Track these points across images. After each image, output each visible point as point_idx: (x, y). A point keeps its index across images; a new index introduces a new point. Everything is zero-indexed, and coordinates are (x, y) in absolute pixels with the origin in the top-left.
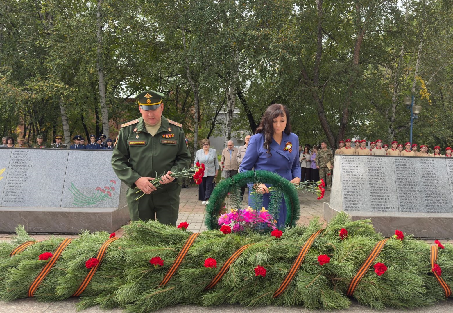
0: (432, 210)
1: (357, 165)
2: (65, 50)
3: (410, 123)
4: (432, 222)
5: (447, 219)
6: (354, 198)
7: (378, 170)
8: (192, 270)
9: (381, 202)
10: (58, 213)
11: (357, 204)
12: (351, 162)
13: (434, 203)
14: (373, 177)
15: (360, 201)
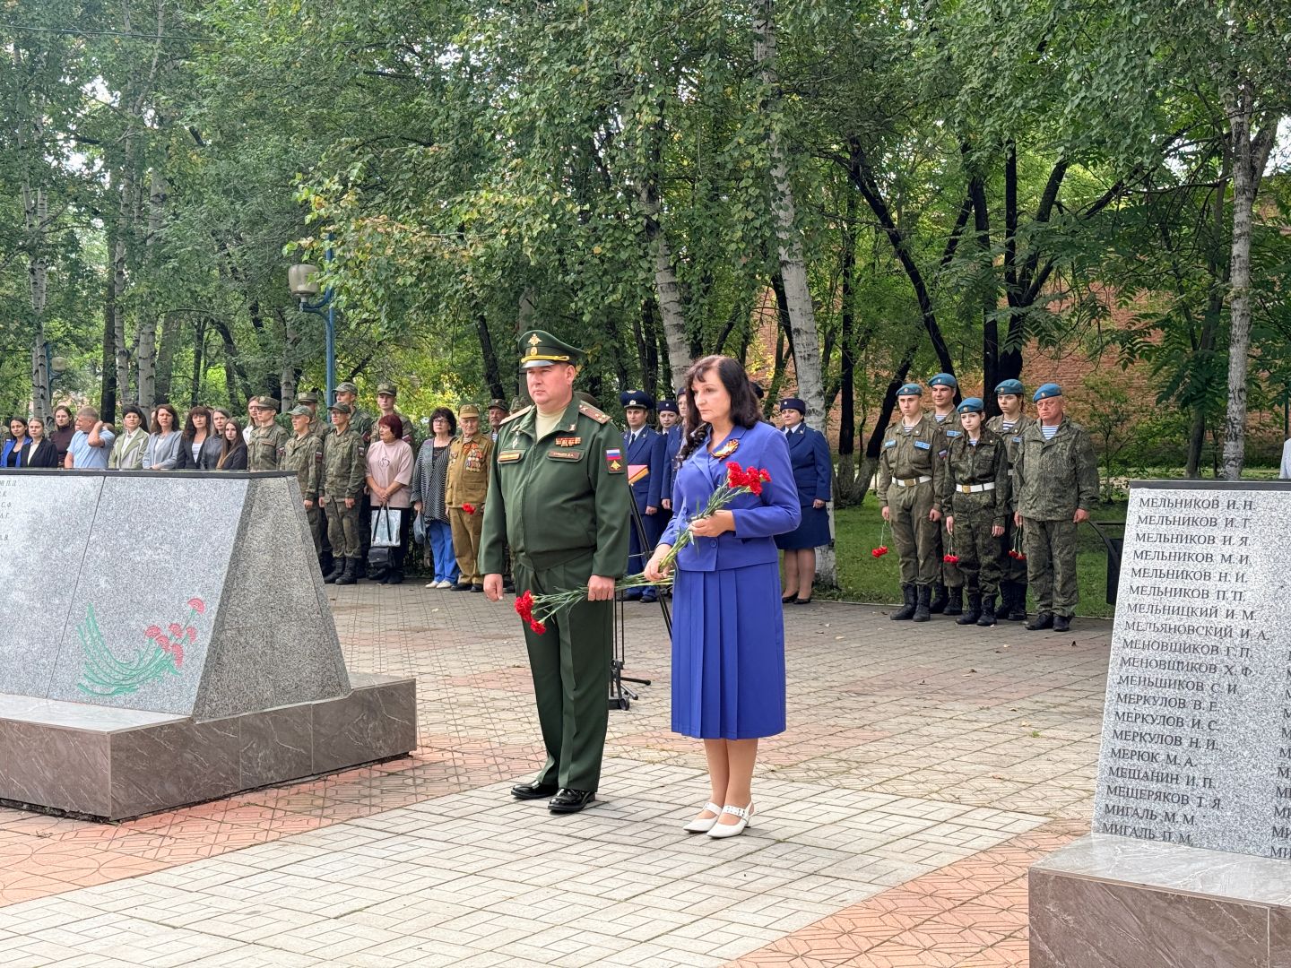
1: (1227, 550)
6: (1172, 760)
11: (1184, 800)
12: (1194, 531)
15: (1208, 782)
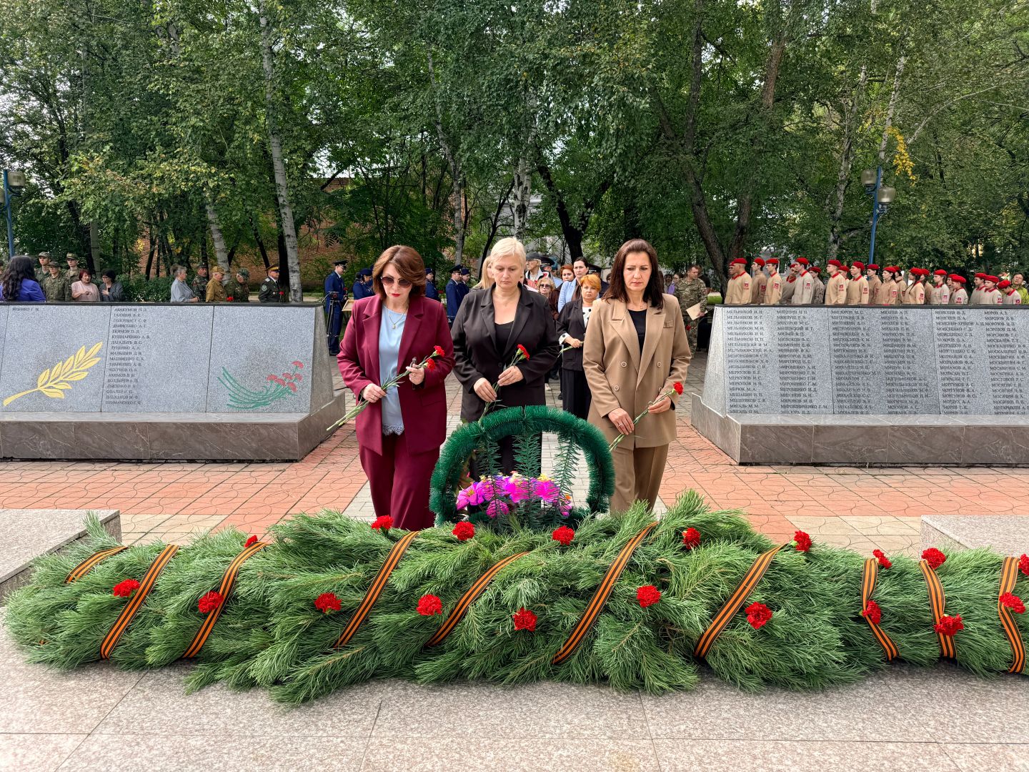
0: (898, 410)
1: (756, 326)
2: (205, 98)
3: (871, 222)
4: (897, 434)
5: (925, 427)
6: (748, 389)
7: (797, 334)
8: (395, 617)
9: (799, 395)
10: (201, 424)
11: (754, 401)
12: (745, 320)
13: (902, 396)
14: (786, 348)
15: (760, 394)
